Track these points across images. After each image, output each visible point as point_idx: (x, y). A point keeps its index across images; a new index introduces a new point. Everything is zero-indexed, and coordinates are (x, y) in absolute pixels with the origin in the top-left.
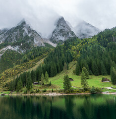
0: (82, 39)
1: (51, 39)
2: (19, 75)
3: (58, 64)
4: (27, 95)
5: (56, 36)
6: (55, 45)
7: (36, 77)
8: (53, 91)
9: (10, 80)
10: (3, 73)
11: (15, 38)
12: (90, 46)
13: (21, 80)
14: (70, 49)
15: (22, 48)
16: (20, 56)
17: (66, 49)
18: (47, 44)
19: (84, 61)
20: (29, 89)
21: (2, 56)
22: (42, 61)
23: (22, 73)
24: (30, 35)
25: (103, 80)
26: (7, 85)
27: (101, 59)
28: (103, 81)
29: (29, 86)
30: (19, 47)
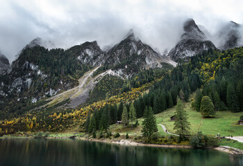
5: (181, 50)
6: (175, 64)
11: (118, 59)
14: (199, 68)
17: (193, 68)
21: (97, 85)
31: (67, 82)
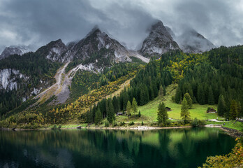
0: (188, 54)
1: (141, 52)
2: (96, 103)
3: (151, 87)
4: (108, 128)
5: (149, 46)
6: (147, 60)
7: (119, 106)
8: (143, 124)
9: (86, 110)
10: (77, 102)
11: (86, 54)
12: (199, 65)
13: (99, 110)
14: (170, 66)
15: (98, 65)
16: (96, 78)
17: (164, 66)
18: (135, 59)
19: (188, 85)
20: (111, 121)
21: (73, 80)
22: (127, 83)
23: (100, 100)
24: (108, 47)
25: (209, 110)
26: (82, 116)
27: (210, 84)
28: (208, 112)
29: (111, 118)
30: (94, 65)
31: (46, 80)
